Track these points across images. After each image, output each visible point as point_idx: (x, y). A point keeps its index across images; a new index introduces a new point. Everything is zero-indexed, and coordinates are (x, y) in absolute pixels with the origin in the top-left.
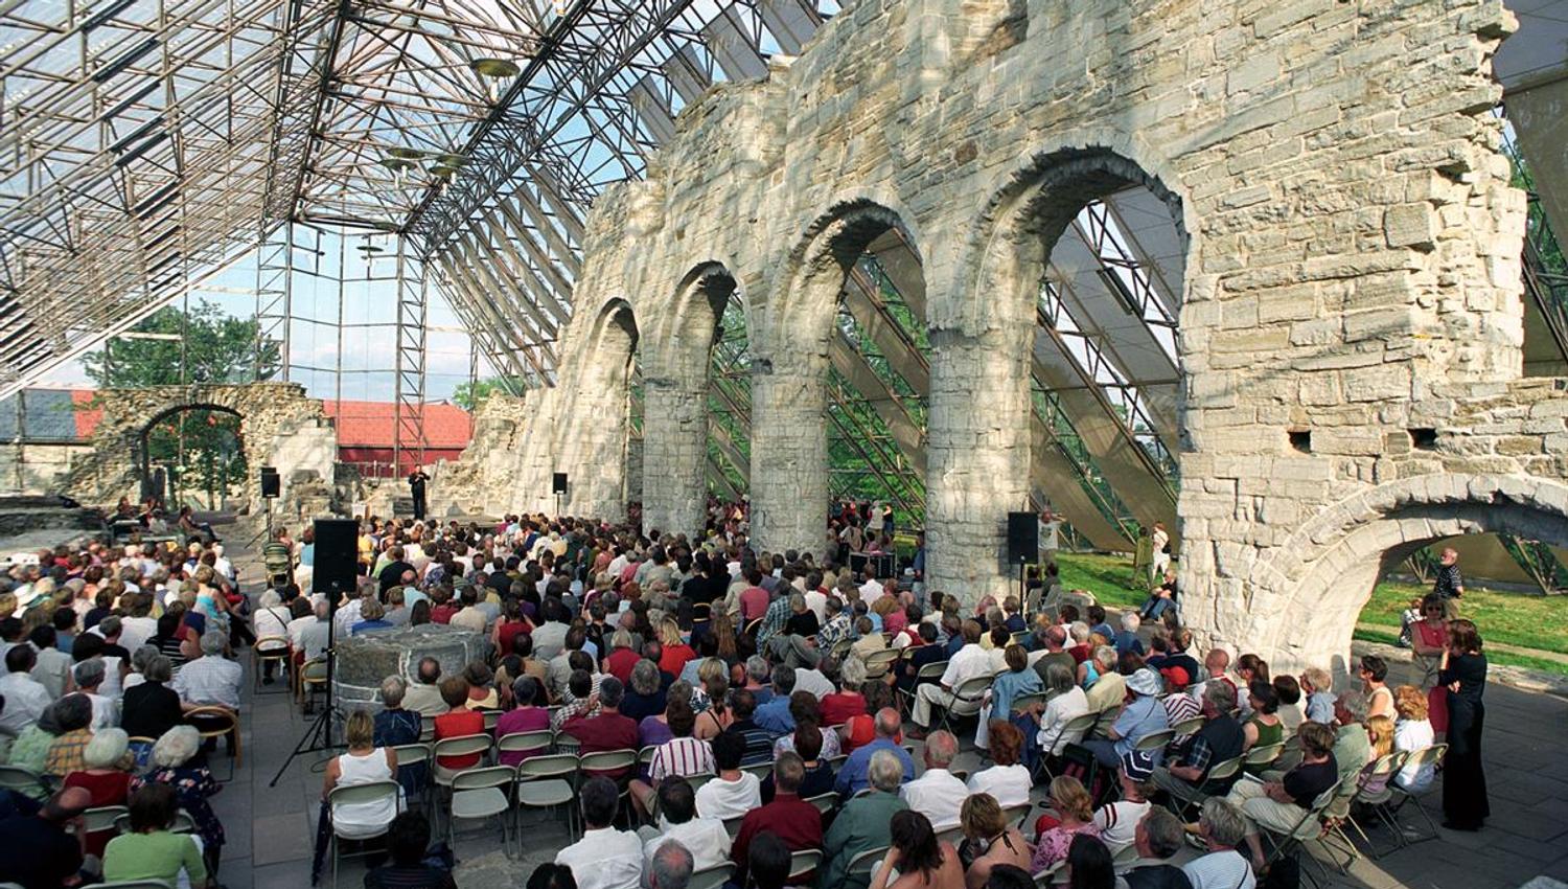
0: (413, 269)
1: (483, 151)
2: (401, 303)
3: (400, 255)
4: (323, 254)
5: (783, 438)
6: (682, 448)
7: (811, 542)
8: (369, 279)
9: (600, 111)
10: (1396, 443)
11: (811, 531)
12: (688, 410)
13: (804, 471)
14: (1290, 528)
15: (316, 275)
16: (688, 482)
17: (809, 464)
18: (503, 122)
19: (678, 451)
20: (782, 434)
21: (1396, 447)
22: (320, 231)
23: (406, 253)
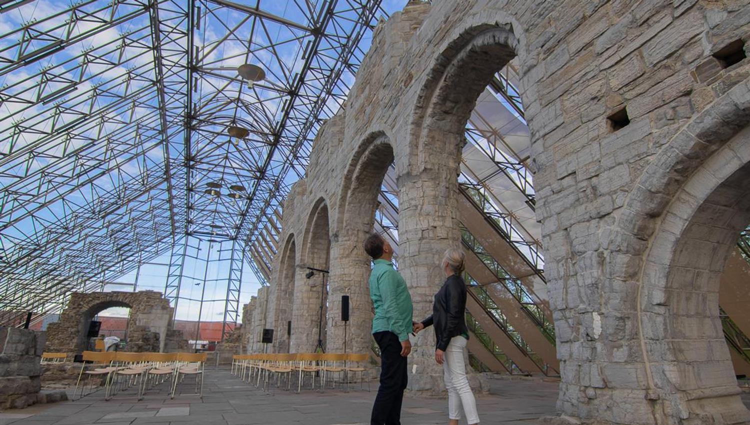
0: (238, 255)
1: (260, 195)
2: (231, 270)
3: (233, 250)
4: (200, 249)
5: (343, 274)
6: (311, 300)
7: (359, 335)
8: (219, 260)
9: (300, 166)
10: (706, 71)
11: (359, 329)
12: (315, 280)
13: (355, 293)
14: (626, 188)
15: (196, 258)
16: (314, 319)
17: (357, 289)
18: (266, 180)
19: (309, 301)
20: (343, 273)
21: (705, 75)
22: (201, 240)
23: (236, 248)
